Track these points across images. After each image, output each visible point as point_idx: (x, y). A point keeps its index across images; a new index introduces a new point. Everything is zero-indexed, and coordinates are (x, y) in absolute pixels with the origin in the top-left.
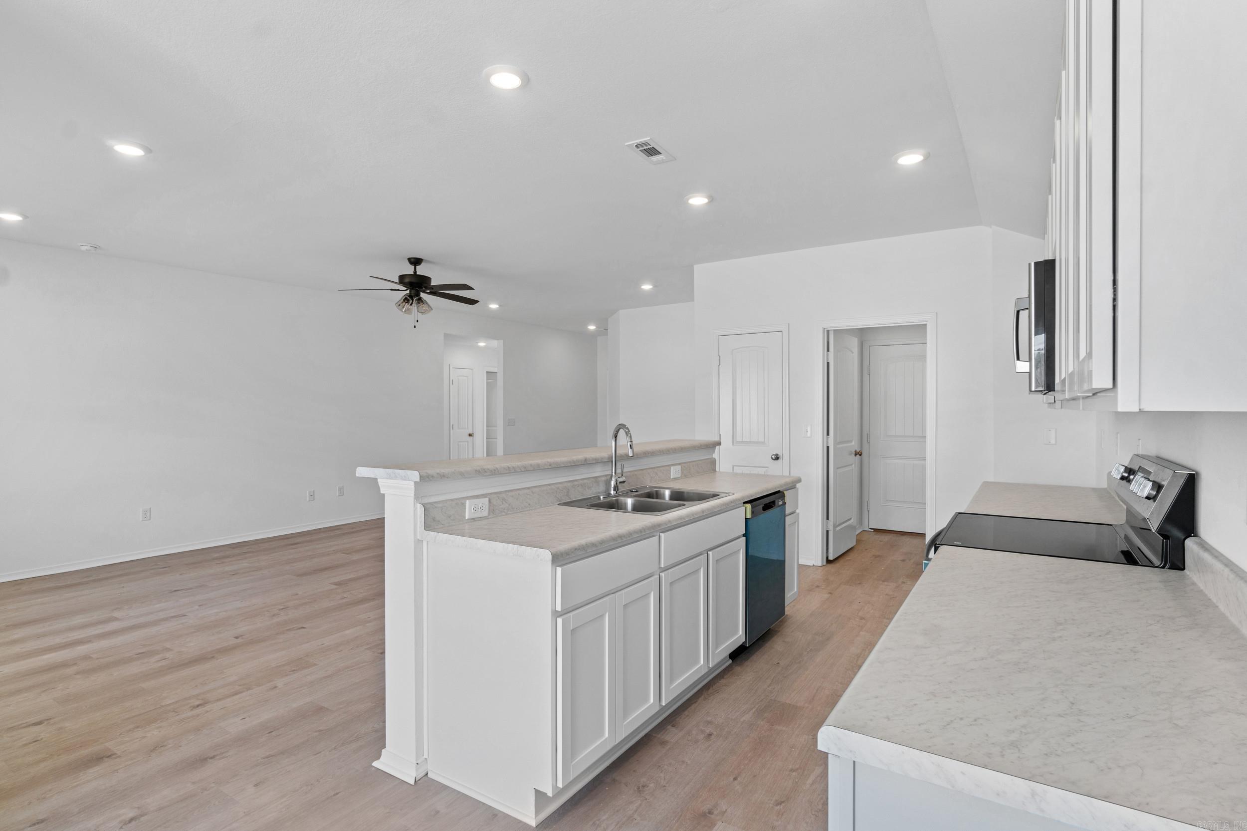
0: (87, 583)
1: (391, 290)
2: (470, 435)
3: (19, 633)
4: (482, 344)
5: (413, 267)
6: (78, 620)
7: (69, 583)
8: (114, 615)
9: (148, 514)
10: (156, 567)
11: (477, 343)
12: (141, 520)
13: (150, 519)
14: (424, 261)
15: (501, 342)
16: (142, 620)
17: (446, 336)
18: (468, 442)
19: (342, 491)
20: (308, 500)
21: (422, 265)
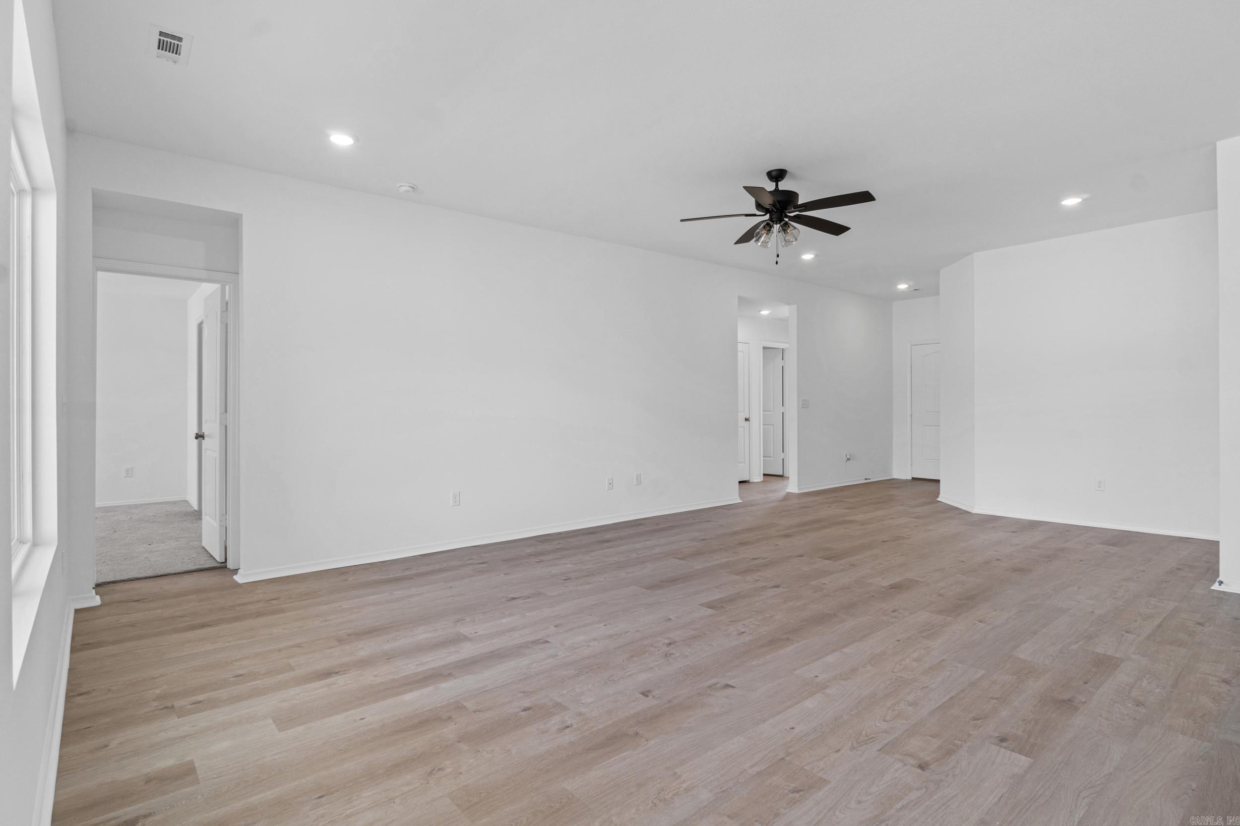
0: (410, 578)
1: (747, 215)
2: (747, 420)
3: (365, 649)
4: (765, 312)
5: (775, 183)
6: (423, 634)
7: (391, 576)
8: (461, 631)
9: (458, 498)
10: (471, 562)
11: (760, 311)
12: (451, 505)
13: (459, 505)
14: (787, 176)
15: (795, 306)
16: (497, 643)
17: (741, 299)
18: (744, 427)
19: (639, 479)
20: (607, 489)
21: (784, 179)
